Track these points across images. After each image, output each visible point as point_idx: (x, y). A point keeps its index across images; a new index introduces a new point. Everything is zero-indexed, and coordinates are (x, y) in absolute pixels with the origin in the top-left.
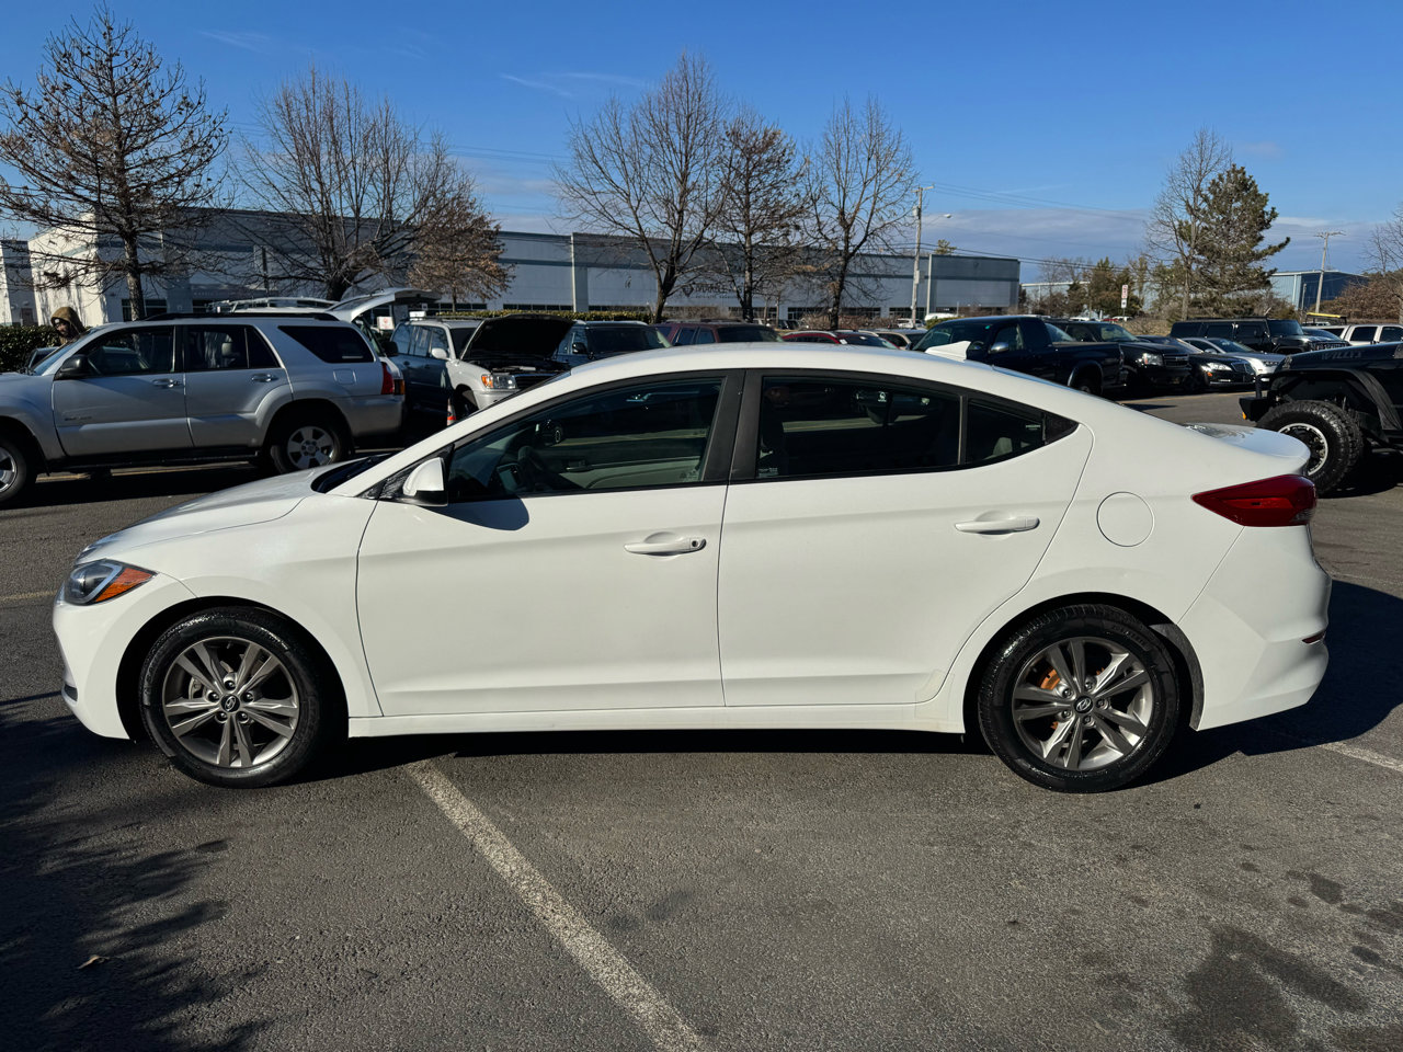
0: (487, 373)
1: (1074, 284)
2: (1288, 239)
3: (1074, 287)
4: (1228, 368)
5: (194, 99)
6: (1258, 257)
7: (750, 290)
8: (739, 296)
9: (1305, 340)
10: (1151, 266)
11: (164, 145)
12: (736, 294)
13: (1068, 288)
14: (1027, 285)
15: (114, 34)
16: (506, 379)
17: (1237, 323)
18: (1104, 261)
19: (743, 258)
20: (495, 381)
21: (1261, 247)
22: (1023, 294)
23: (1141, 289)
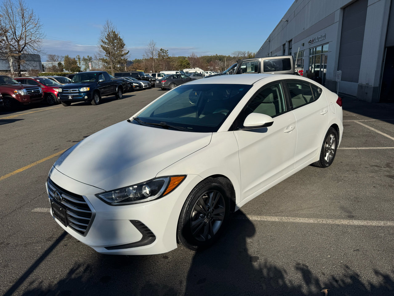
1: (59, 63)
2: (129, 51)
3: (60, 64)
4: (138, 85)
6: (122, 56)
9: (145, 77)
10: (82, 58)
13: (58, 64)
14: (44, 63)
17: (131, 73)
18: (67, 56)
21: (123, 53)
22: (43, 65)
23: (80, 64)
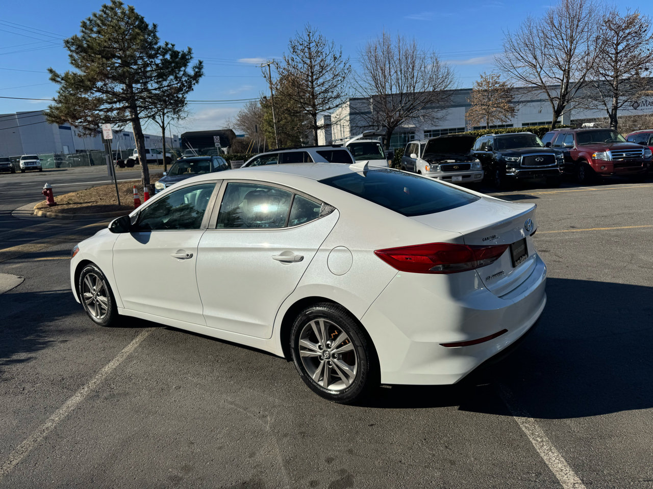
0: (428, 164)
5: (338, 56)
7: (615, 108)
8: (608, 112)
11: (328, 76)
12: (606, 111)
15: (311, 35)
16: (437, 167)
19: (612, 89)
20: (431, 168)
